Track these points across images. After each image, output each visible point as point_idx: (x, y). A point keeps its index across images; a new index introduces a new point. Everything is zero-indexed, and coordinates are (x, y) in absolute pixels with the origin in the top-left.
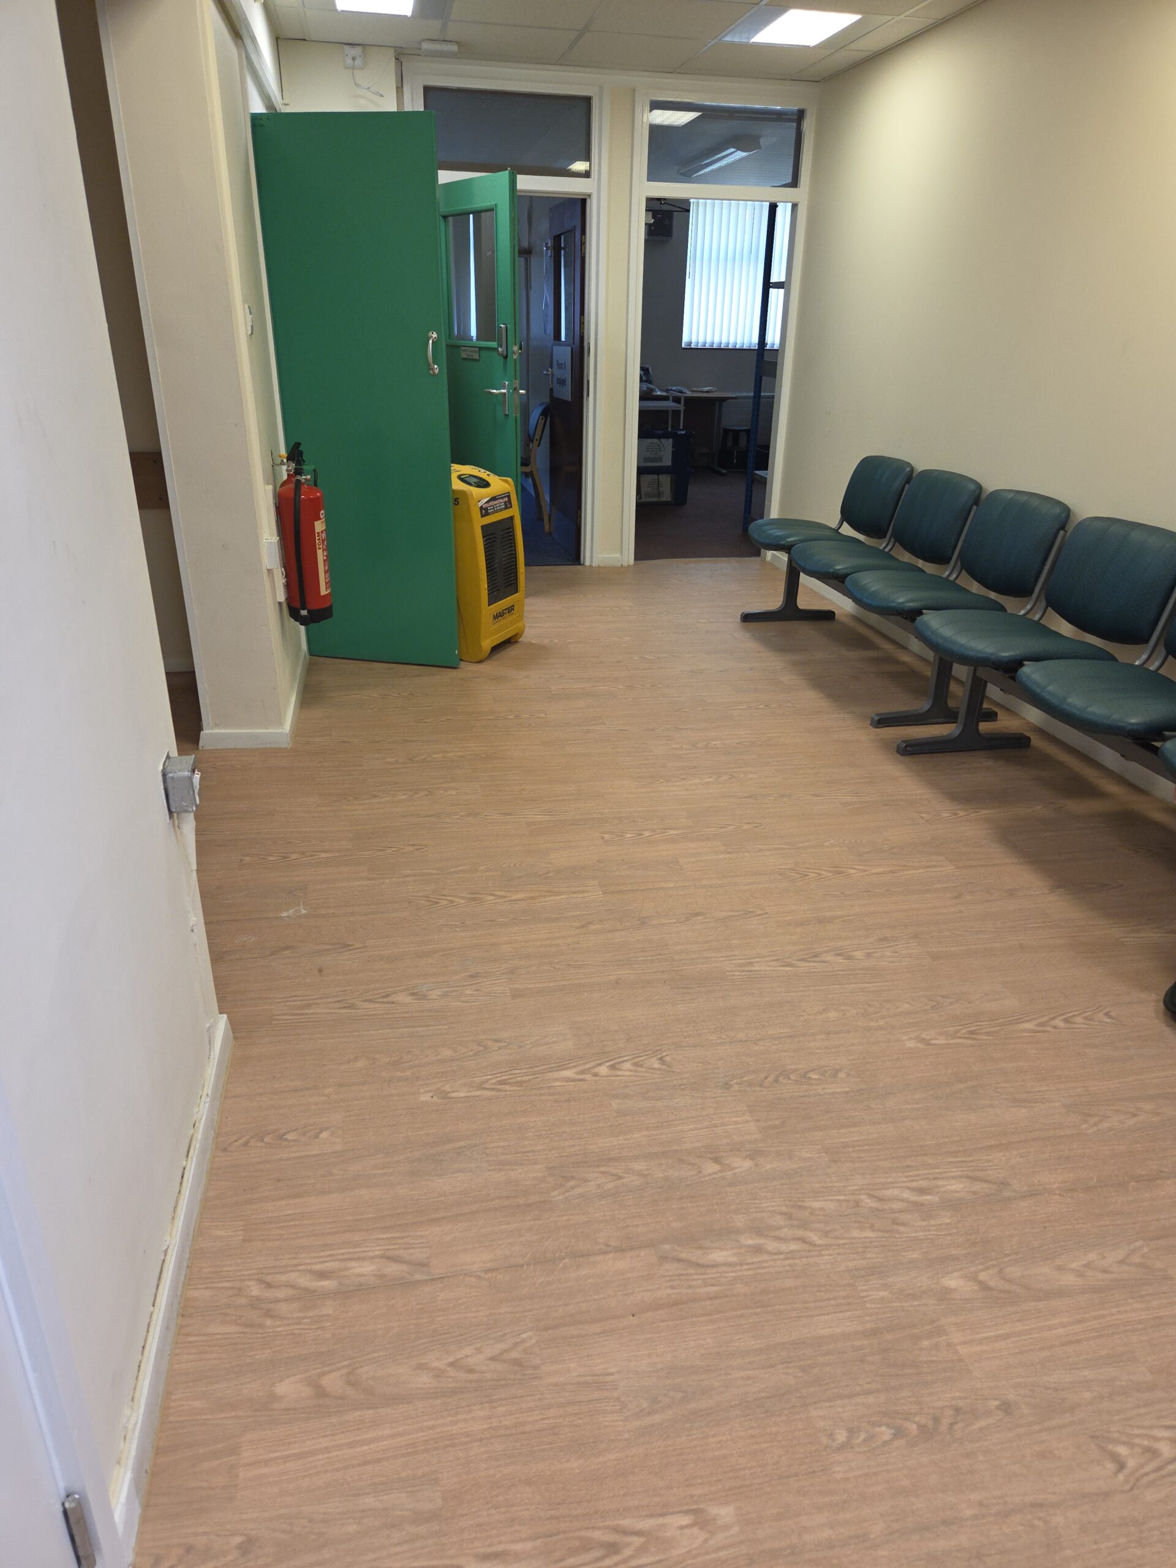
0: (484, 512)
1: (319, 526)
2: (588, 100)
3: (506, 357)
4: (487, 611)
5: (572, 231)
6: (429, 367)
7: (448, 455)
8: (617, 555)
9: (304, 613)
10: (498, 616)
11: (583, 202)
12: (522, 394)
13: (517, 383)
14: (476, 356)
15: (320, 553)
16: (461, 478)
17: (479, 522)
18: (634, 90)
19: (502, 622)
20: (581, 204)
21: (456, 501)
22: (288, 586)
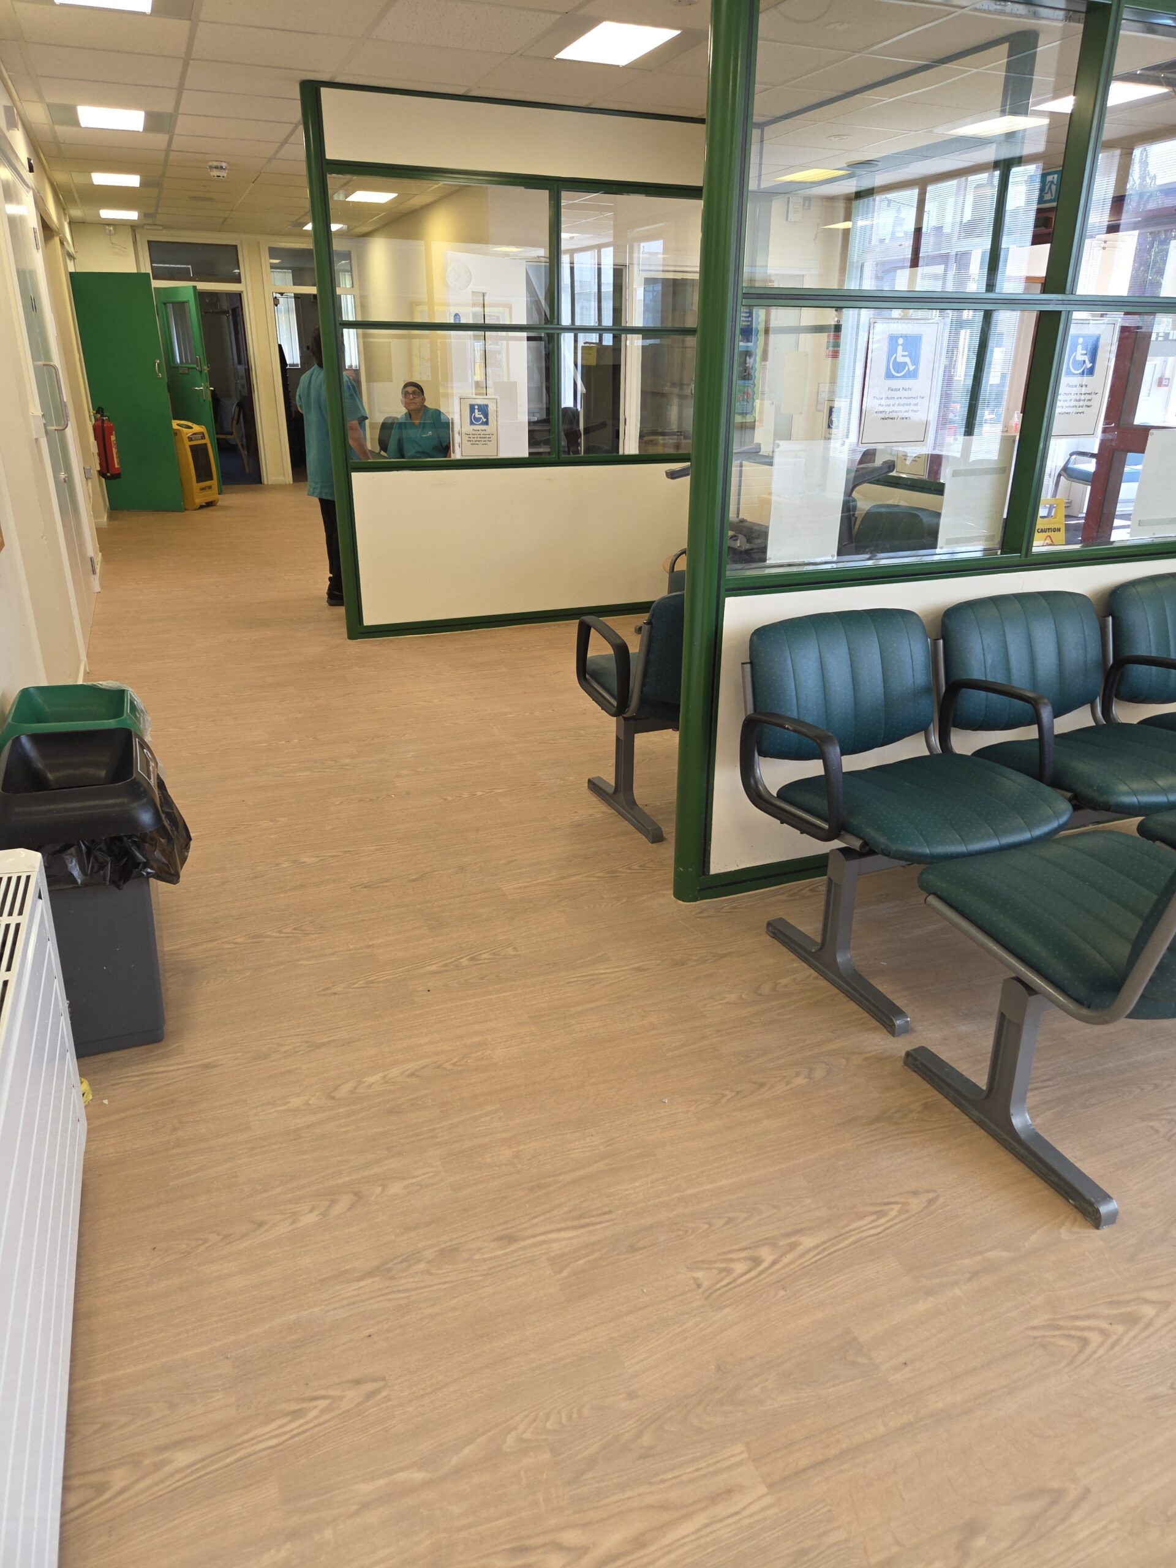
0: (190, 439)
1: (113, 438)
2: (236, 247)
3: (201, 372)
4: (197, 486)
5: (238, 307)
6: (157, 375)
7: (171, 414)
8: (282, 478)
9: (109, 474)
10: (202, 489)
11: (240, 294)
12: (211, 390)
13: (208, 384)
14: (187, 372)
15: (114, 449)
16: (178, 425)
17: (188, 444)
18: (259, 242)
19: (205, 493)
20: (239, 295)
21: (176, 434)
22: (101, 464)
